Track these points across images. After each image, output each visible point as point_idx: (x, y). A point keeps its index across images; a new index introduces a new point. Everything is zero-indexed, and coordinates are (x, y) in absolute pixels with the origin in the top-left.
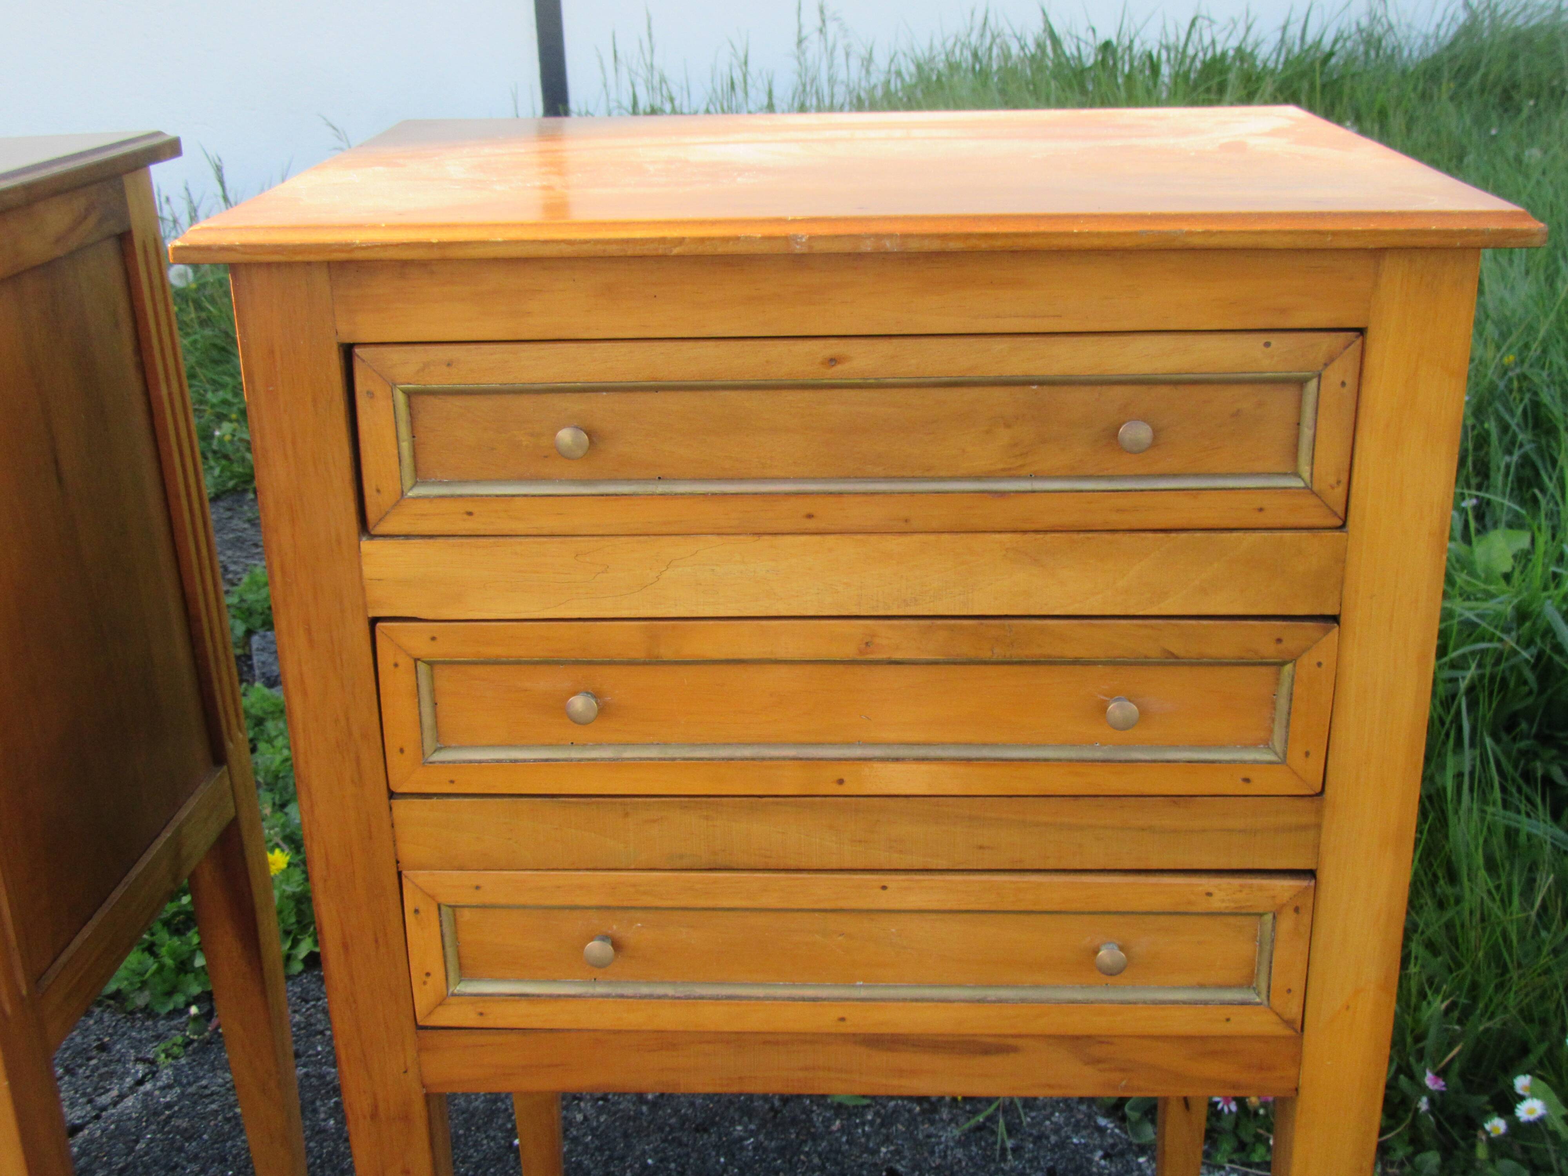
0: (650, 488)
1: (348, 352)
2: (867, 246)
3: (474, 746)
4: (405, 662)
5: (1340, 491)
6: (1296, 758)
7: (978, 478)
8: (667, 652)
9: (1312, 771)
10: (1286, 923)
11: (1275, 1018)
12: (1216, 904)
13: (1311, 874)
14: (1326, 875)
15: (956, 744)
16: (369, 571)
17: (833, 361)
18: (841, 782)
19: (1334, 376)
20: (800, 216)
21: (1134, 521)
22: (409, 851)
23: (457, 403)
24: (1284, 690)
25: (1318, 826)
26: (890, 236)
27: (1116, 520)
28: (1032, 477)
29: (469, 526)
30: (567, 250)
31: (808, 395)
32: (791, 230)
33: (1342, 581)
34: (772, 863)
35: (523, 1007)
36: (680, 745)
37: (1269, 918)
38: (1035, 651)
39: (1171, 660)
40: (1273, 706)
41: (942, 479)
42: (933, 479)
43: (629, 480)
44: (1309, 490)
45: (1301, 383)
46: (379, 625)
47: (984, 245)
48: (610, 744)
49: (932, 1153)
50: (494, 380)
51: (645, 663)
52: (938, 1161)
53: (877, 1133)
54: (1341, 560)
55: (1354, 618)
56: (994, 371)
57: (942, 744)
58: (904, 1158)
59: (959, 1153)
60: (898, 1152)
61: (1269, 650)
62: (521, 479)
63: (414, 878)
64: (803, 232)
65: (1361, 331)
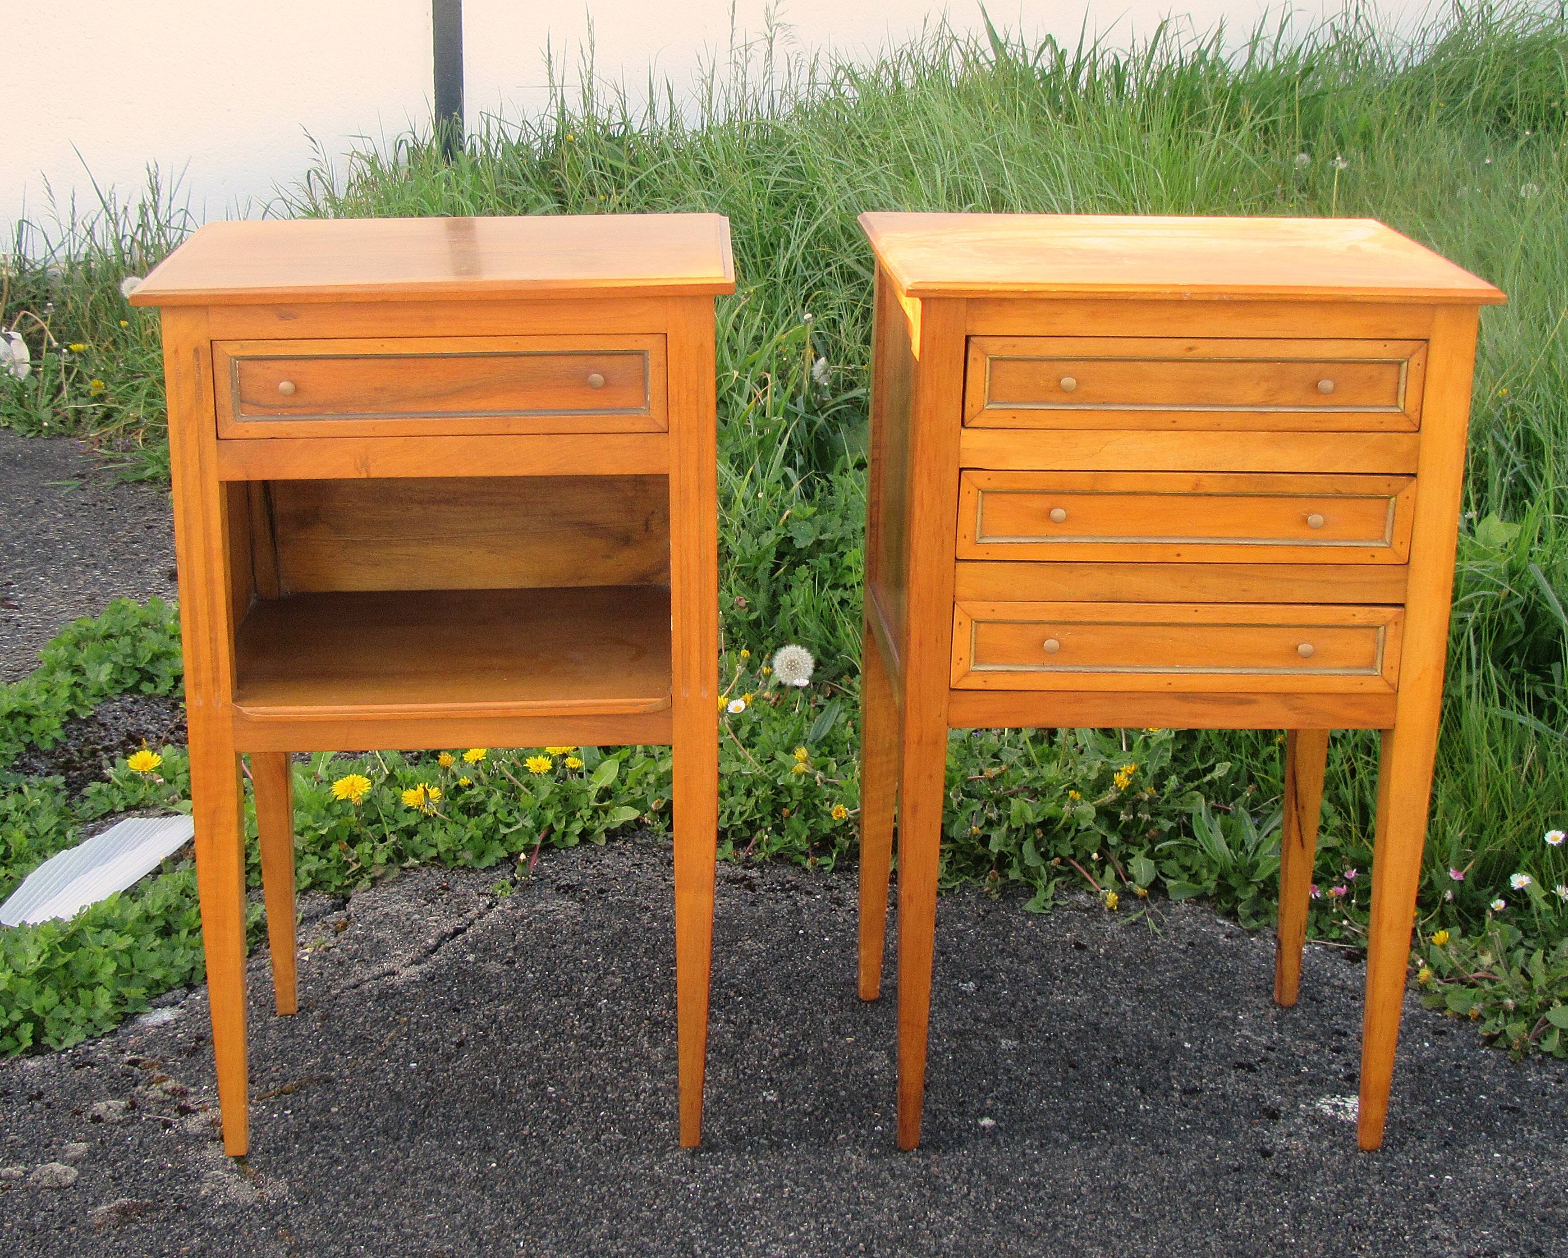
0: (1100, 408)
1: (968, 338)
2: (1216, 298)
3: (997, 537)
4: (973, 490)
5: (1417, 414)
6: (1396, 545)
7: (1252, 406)
8: (1101, 488)
9: (1403, 550)
10: (1391, 631)
11: (1384, 683)
12: (1357, 621)
13: (1402, 605)
14: (1410, 606)
15: (1234, 538)
16: (964, 444)
17: (1190, 349)
18: (1179, 555)
19: (1416, 360)
20: (1185, 283)
21: (1323, 426)
22: (961, 591)
23: (1013, 364)
24: (1391, 511)
25: (1407, 581)
26: (1226, 294)
27: (1315, 426)
28: (1276, 405)
29: (1013, 424)
30: (1084, 296)
31: (1177, 365)
32: (1182, 290)
33: (1417, 459)
34: (1141, 599)
35: (1008, 677)
36: (1101, 537)
37: (1382, 628)
38: (1275, 490)
39: (1339, 496)
40: (1385, 519)
41: (1236, 406)
42: (1232, 406)
43: (1089, 404)
44: (1403, 413)
45: (1400, 364)
46: (964, 472)
47: (1266, 298)
48: (1065, 536)
49: (1104, 936)
50: (1034, 354)
51: (1089, 494)
52: (1110, 940)
54: (1417, 447)
55: (1423, 474)
56: (1262, 356)
57: (1227, 538)
58: (1084, 939)
59: (1123, 936)
60: (1078, 936)
61: (1384, 490)
62: (1038, 402)
63: (961, 605)
64: (1186, 290)
65: (1427, 340)
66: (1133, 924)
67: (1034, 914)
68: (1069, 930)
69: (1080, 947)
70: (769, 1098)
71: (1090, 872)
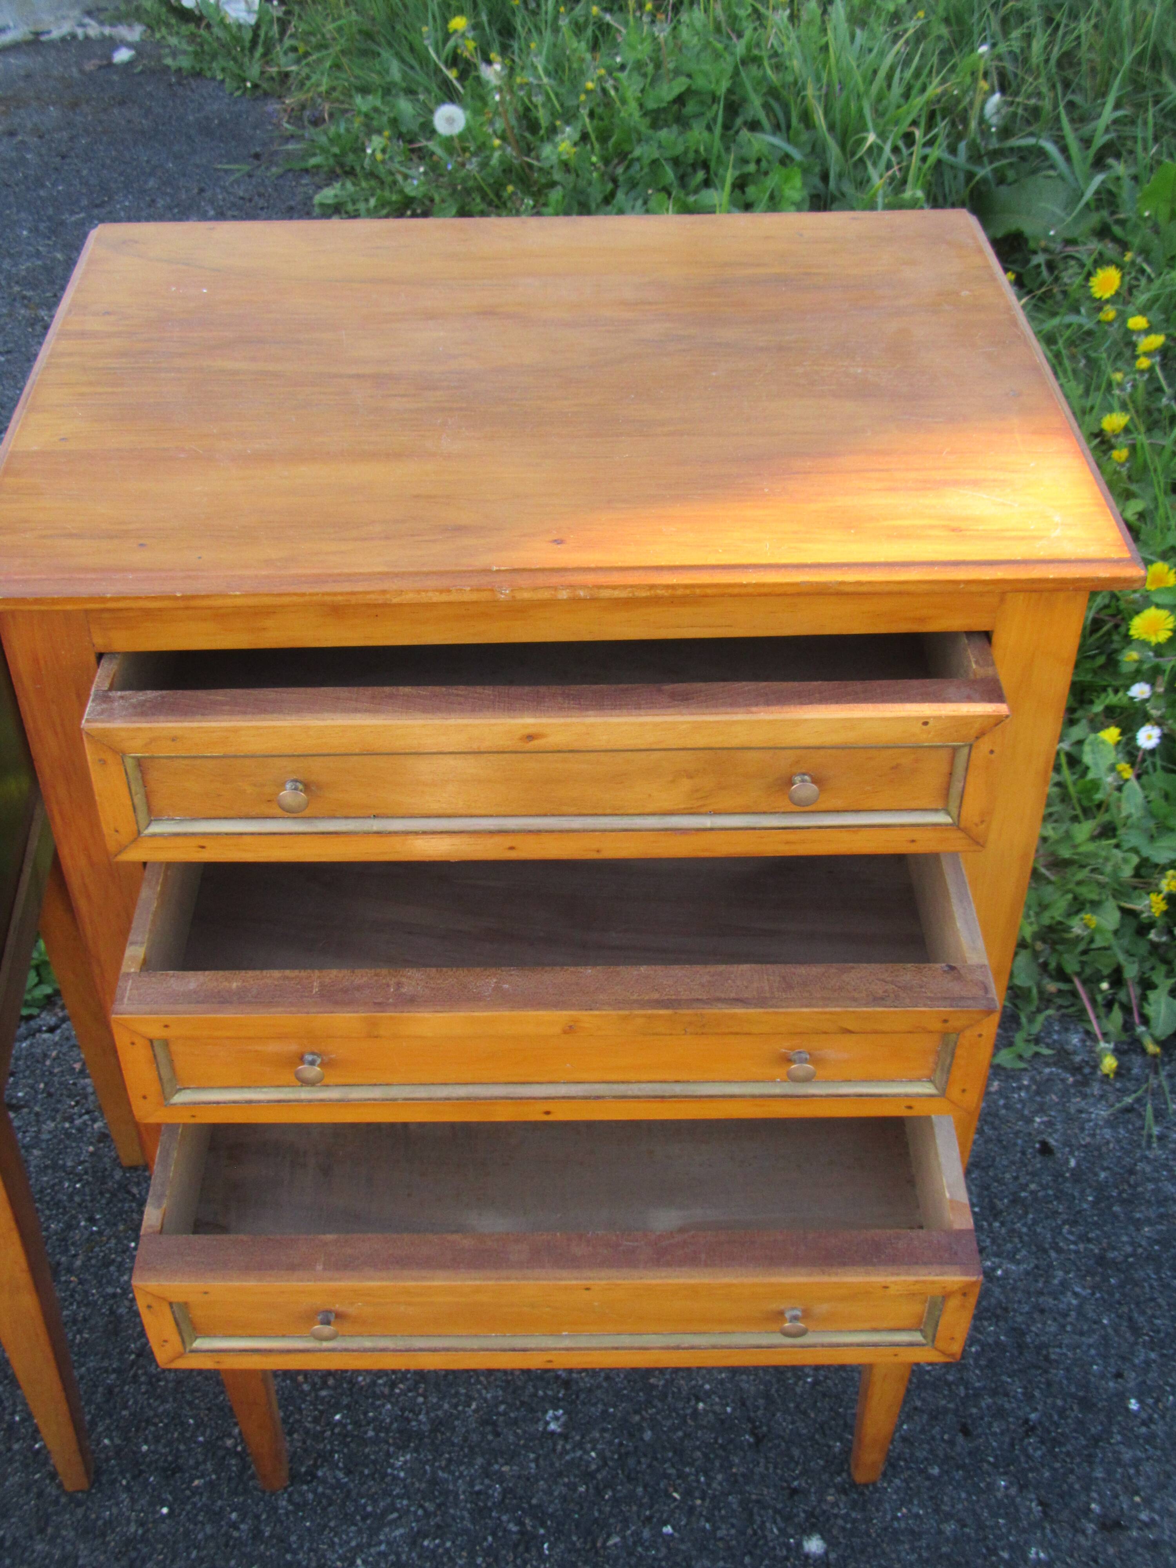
49: (1082, 1129)
52: (1088, 1139)
53: (1031, 1100)
58: (1056, 1131)
59: (1108, 1133)
60: (1050, 1124)
66: (1128, 1110)
67: (1004, 1069)
68: (1041, 1109)
69: (1046, 1150)
70: (553, 1426)
71: (1093, 1001)
